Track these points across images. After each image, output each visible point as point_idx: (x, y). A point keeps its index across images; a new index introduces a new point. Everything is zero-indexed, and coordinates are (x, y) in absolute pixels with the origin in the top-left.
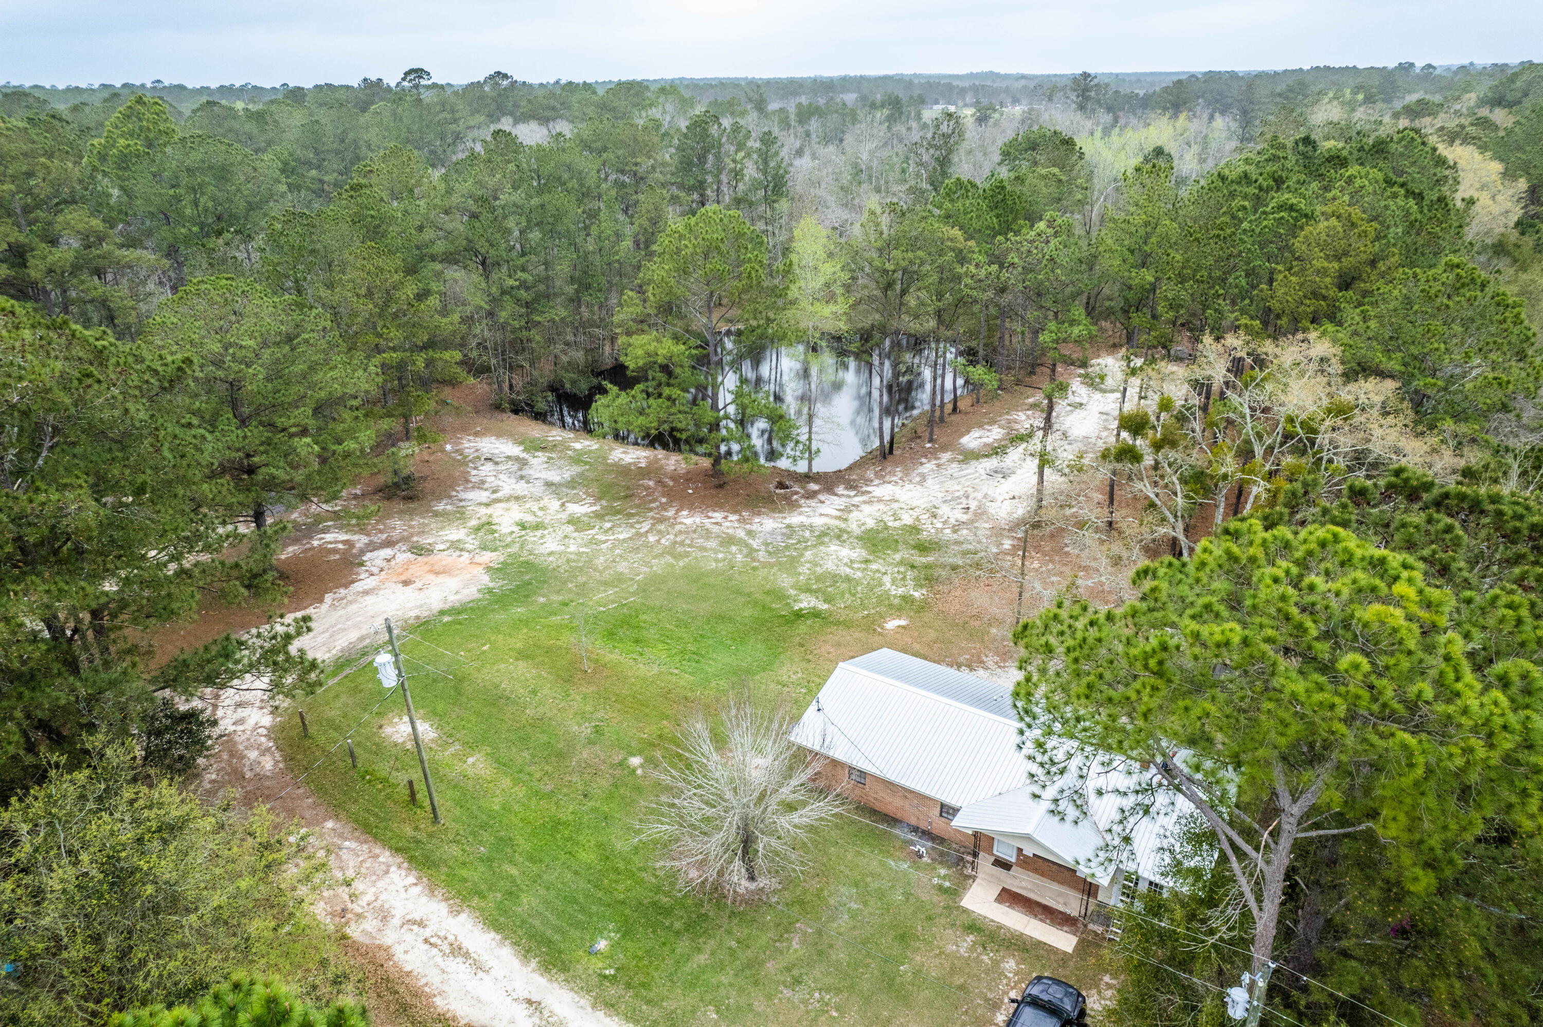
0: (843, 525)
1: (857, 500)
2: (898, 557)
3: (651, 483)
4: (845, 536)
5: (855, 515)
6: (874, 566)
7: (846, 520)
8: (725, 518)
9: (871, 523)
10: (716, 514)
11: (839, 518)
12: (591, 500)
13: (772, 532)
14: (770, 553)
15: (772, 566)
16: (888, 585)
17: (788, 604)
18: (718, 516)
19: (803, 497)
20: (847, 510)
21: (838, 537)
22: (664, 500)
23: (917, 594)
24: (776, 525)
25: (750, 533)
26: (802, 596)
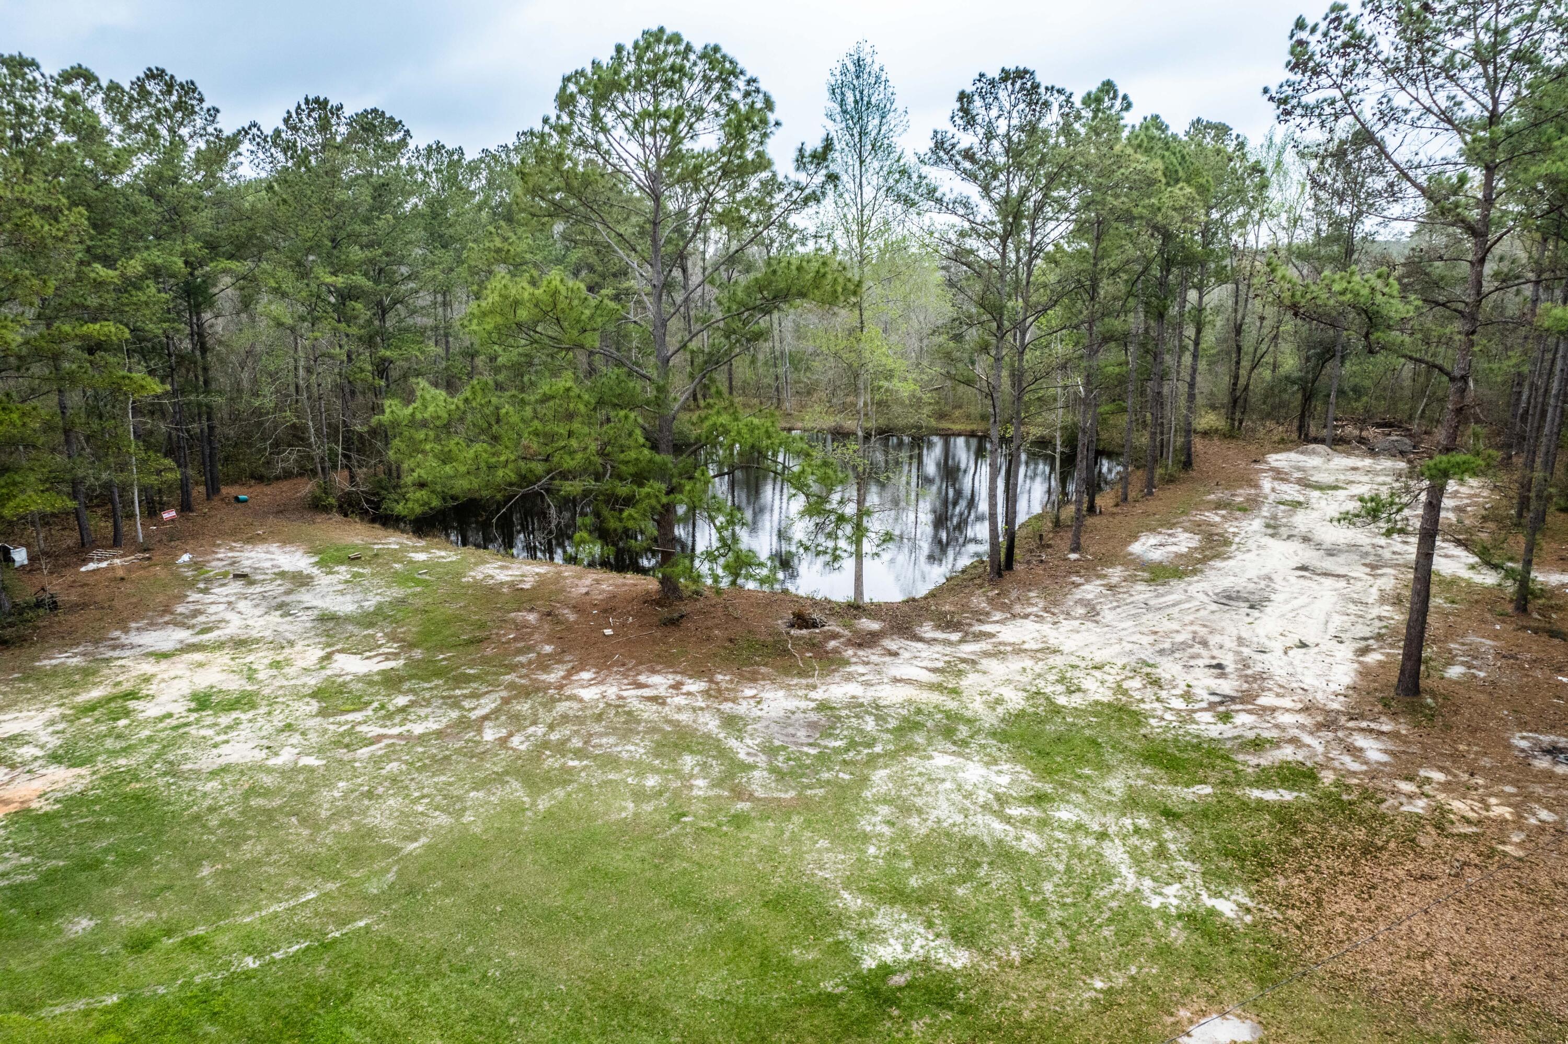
0: (951, 705)
1: (968, 649)
2: (1116, 784)
3: (532, 617)
4: (963, 731)
5: (970, 681)
6: (1065, 814)
7: (955, 692)
8: (677, 686)
9: (1015, 700)
10: (656, 679)
11: (938, 687)
12: (393, 648)
13: (786, 720)
14: (780, 775)
15: (785, 810)
16: (1129, 878)
17: (840, 948)
18: (660, 682)
19: (850, 643)
20: (954, 669)
21: (948, 733)
22: (548, 649)
23: (1226, 908)
24: (792, 704)
25: (731, 722)
26: (882, 918)
